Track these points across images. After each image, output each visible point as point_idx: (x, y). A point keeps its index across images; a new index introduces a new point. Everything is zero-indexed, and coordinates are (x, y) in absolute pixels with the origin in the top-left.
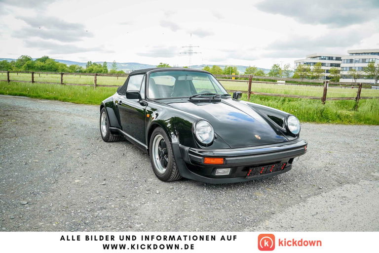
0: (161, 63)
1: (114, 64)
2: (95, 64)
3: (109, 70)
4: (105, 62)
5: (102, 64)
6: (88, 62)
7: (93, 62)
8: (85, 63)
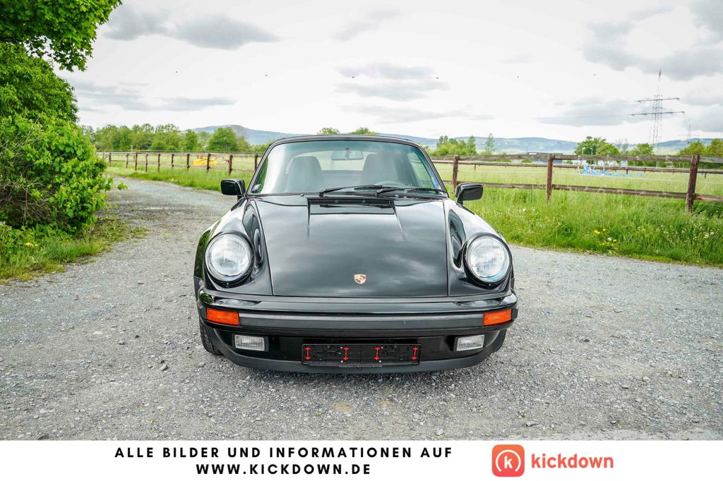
0: (589, 138)
1: (490, 141)
2: (453, 141)
3: (479, 151)
4: (472, 137)
5: (466, 141)
6: (441, 139)
7: (449, 137)
8: (435, 140)
